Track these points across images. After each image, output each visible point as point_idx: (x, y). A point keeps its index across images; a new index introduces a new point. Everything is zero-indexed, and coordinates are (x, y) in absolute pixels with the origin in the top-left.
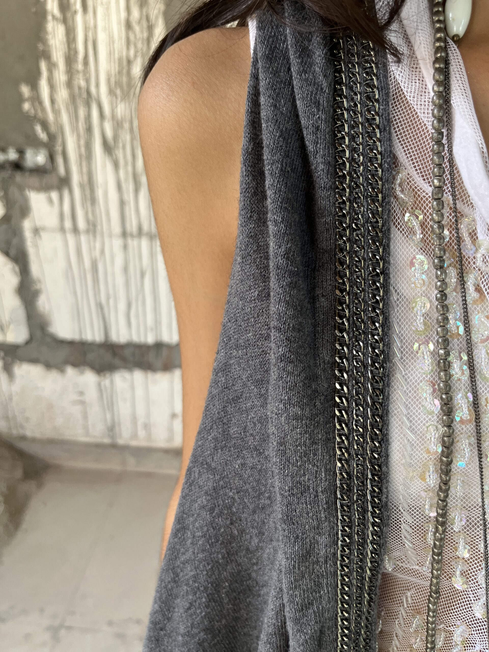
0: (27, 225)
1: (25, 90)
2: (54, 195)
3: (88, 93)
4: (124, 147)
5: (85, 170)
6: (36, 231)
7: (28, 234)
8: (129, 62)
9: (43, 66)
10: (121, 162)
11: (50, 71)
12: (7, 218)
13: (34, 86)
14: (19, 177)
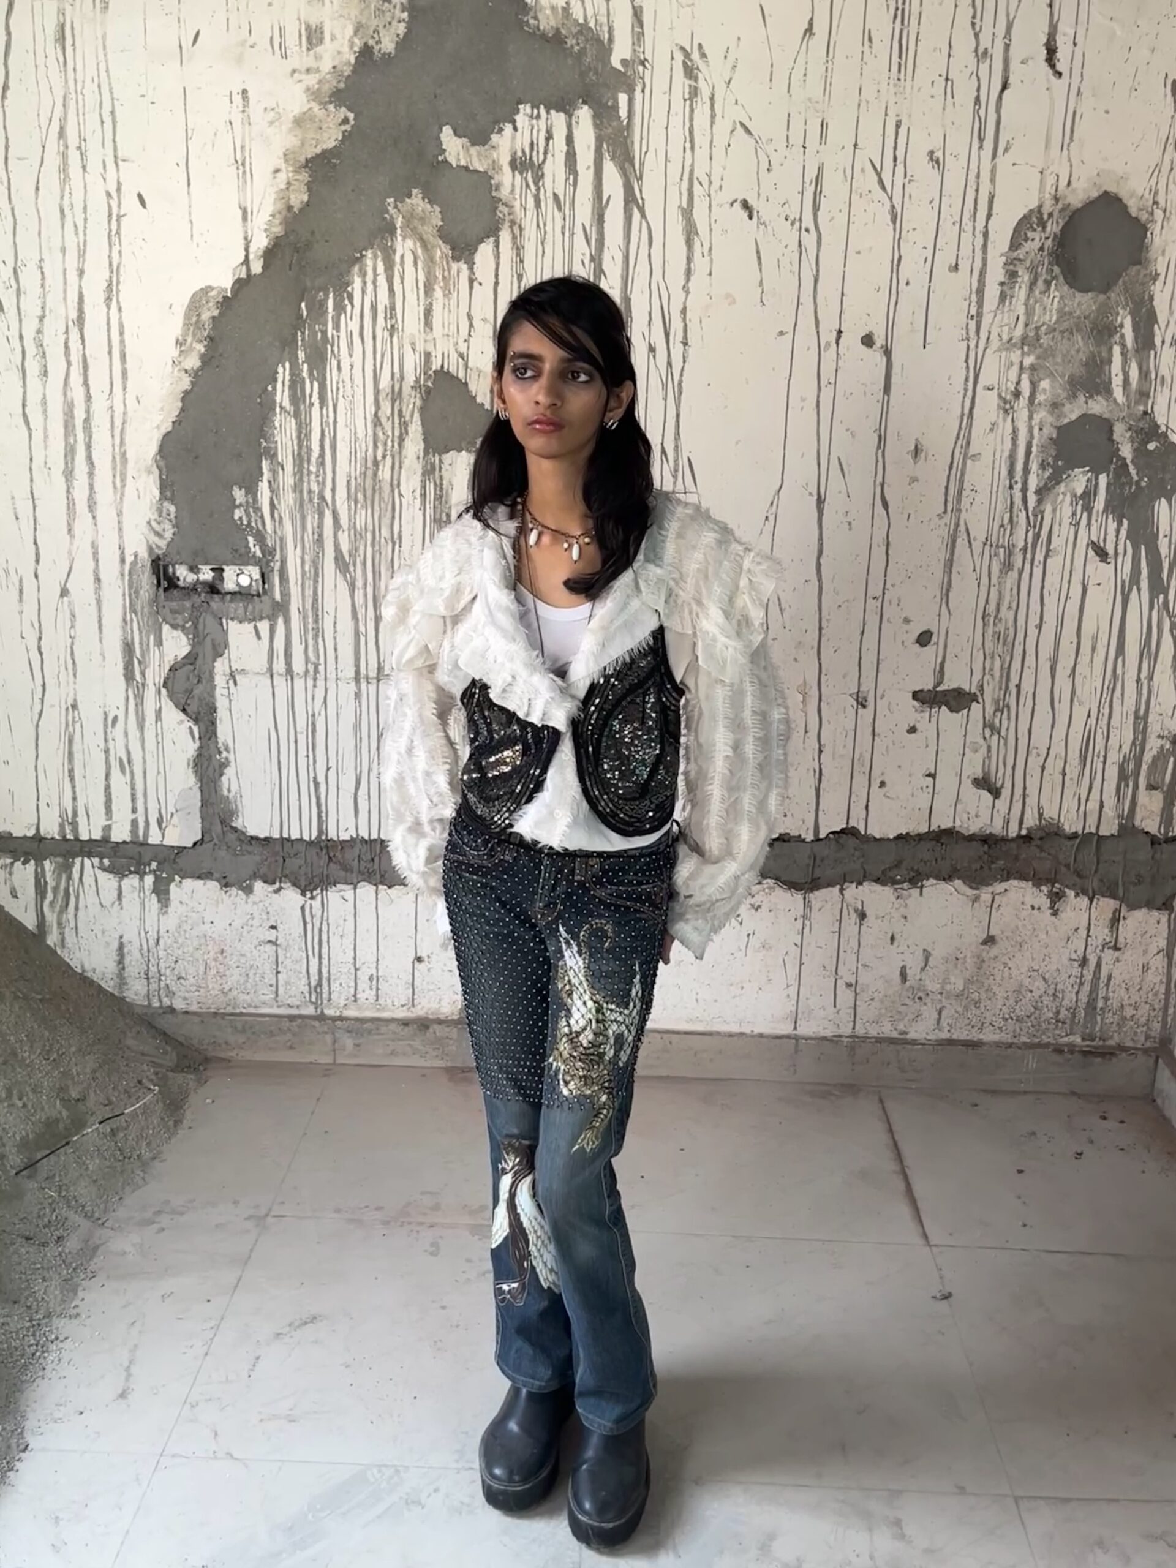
0: (220, 667)
1: (239, 495)
2: (264, 626)
3: (322, 498)
4: (364, 563)
5: (309, 592)
6: (232, 676)
7: (220, 680)
8: (376, 463)
9: (265, 465)
10: (359, 583)
11: (274, 473)
12: (191, 659)
13: (251, 489)
14: (216, 603)
